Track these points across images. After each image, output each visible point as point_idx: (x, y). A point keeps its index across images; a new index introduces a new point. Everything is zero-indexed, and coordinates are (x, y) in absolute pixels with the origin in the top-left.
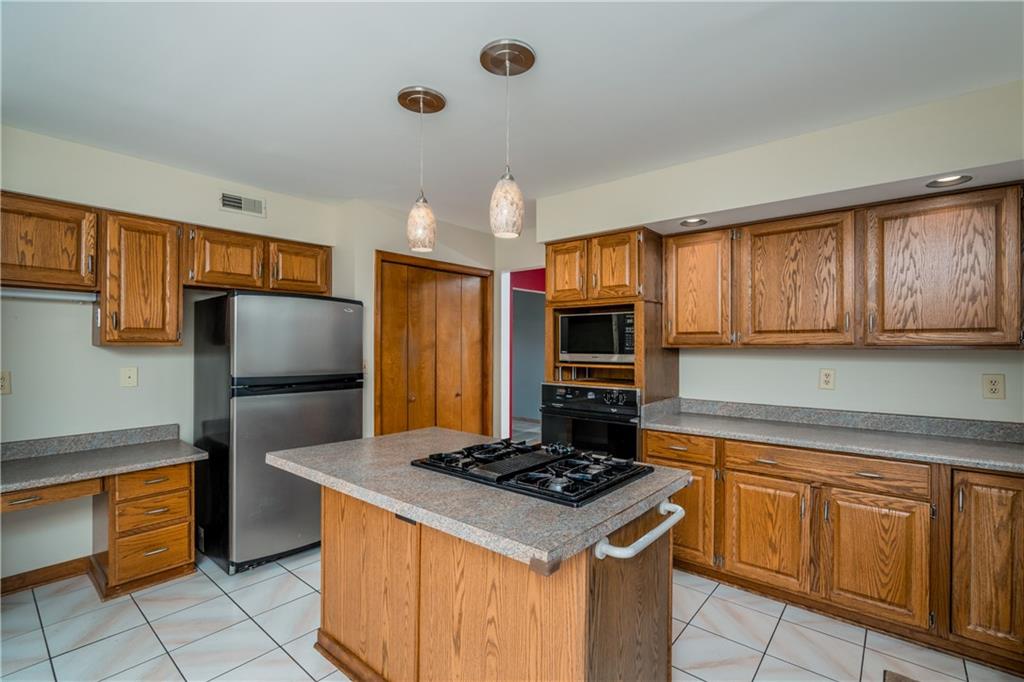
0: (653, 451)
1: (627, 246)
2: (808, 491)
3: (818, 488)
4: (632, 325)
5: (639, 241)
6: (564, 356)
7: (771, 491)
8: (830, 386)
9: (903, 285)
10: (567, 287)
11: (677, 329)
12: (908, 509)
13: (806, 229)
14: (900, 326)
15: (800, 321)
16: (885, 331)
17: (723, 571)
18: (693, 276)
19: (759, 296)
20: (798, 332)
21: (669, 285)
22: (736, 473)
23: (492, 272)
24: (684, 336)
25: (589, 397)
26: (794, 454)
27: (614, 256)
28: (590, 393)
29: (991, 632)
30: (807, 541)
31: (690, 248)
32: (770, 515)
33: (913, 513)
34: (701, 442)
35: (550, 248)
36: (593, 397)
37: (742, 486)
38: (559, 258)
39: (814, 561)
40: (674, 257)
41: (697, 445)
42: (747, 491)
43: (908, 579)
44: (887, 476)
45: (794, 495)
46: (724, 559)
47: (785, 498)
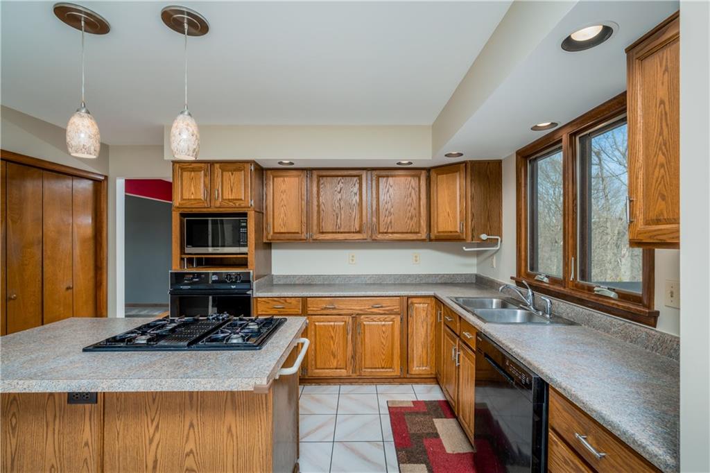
0: (262, 311)
1: (243, 172)
2: (351, 319)
3: (355, 317)
4: (246, 227)
5: (251, 170)
6: (189, 250)
7: (332, 323)
8: (354, 262)
9: (386, 210)
10: (193, 197)
11: (273, 230)
12: (392, 320)
13: (345, 176)
14: (385, 231)
15: (343, 227)
16: (380, 233)
17: (307, 377)
18: (284, 197)
19: (322, 212)
20: (342, 233)
21: (268, 201)
22: (313, 317)
23: (106, 177)
24: (278, 235)
25: (213, 279)
26: (344, 301)
27: (232, 178)
28: (215, 276)
29: (421, 368)
30: (350, 348)
31: (282, 179)
32: (332, 337)
33: (394, 321)
34: (293, 301)
35: (177, 165)
36: (217, 279)
37: (317, 324)
38: (185, 174)
39: (353, 357)
40: (271, 183)
41: (290, 303)
42: (320, 326)
43: (392, 354)
44: (384, 305)
45: (343, 323)
46: (307, 370)
47: (339, 326)
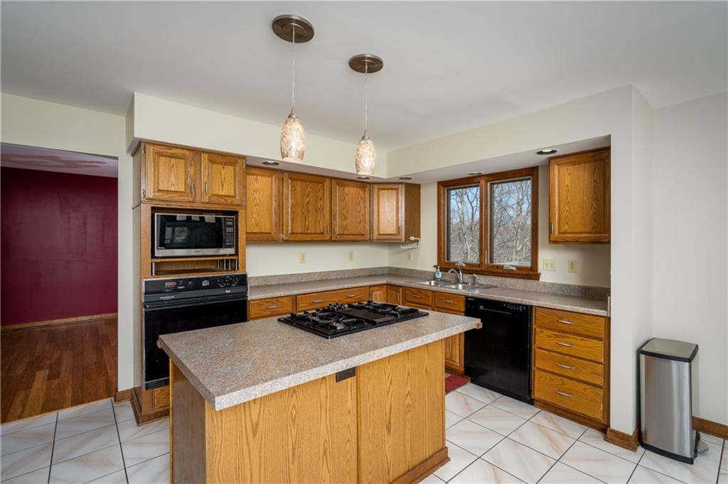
0: (255, 314)
1: (235, 167)
4: (232, 226)
5: (243, 166)
6: (158, 253)
9: (343, 215)
10: (173, 189)
13: (312, 182)
14: (342, 233)
15: (310, 229)
16: (338, 235)
18: (257, 196)
20: (309, 234)
24: (251, 235)
25: (203, 285)
27: (223, 172)
28: (205, 281)
31: (255, 177)
36: (208, 284)
38: (162, 160)
40: (250, 180)
41: (283, 303)
